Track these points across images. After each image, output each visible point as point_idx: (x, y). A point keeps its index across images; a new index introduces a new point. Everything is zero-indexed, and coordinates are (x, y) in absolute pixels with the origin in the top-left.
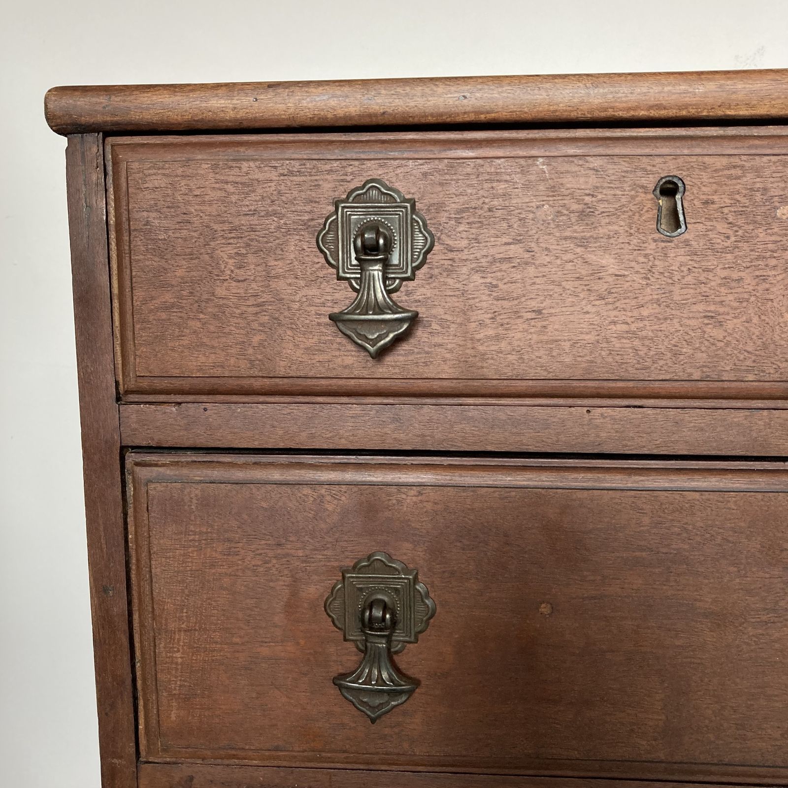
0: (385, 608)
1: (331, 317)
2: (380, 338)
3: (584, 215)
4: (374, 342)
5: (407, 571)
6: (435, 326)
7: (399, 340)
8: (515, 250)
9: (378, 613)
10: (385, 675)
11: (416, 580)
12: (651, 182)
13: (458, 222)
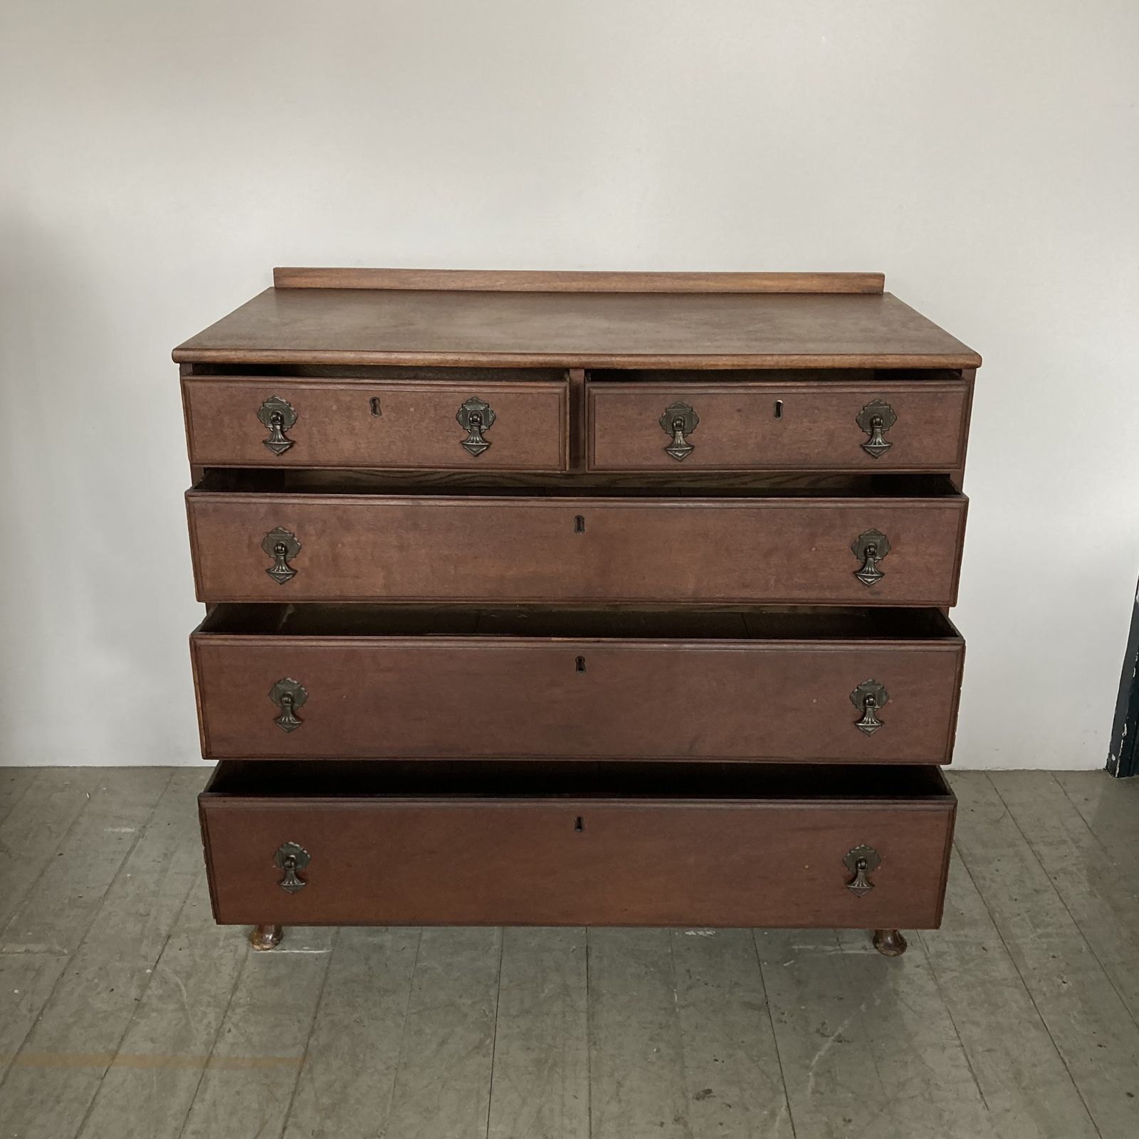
0: (282, 546)
1: (263, 442)
2: (280, 450)
3: (349, 408)
4: (278, 451)
5: (290, 533)
6: (300, 444)
7: (286, 450)
8: (326, 419)
9: (280, 548)
10: (284, 568)
11: (294, 536)
12: (368, 399)
13: (306, 410)
